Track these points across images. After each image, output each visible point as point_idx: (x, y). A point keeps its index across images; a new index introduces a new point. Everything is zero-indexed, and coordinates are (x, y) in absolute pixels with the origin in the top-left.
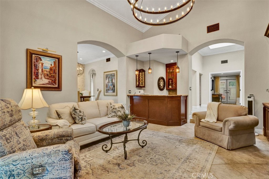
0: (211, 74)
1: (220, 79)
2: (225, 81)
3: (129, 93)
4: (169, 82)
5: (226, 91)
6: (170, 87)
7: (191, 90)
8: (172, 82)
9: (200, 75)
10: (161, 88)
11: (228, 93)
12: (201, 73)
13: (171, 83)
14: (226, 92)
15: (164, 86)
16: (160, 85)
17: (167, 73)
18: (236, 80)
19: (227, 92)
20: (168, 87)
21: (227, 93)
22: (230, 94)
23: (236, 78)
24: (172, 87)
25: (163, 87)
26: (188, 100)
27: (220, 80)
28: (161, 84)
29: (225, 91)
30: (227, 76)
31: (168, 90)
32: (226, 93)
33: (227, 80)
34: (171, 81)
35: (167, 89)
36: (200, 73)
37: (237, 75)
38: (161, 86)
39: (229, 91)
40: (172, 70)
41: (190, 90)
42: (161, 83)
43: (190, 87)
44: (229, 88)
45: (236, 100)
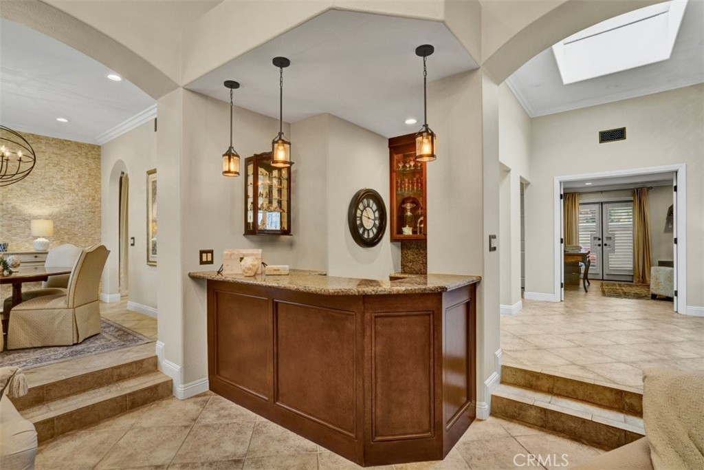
0: (560, 183)
1: (581, 202)
2: (596, 208)
3: (202, 263)
4: (402, 211)
5: (599, 239)
6: (407, 231)
7: (495, 249)
8: (412, 210)
9: (524, 185)
10: (366, 236)
11: (606, 245)
12: (526, 177)
13: (409, 214)
14: (600, 242)
15: (381, 229)
16: (362, 225)
17: (394, 175)
18: (631, 203)
19: (603, 241)
20: (400, 232)
21: (602, 245)
22: (613, 251)
23: (632, 198)
24: (414, 232)
25: (375, 230)
26: (482, 304)
27: (581, 204)
28: (364, 219)
29: (595, 238)
30: (602, 192)
31: (399, 243)
32: (599, 245)
33: (602, 203)
34: (408, 206)
35: (393, 240)
36: (521, 178)
37: (637, 186)
38: (365, 229)
39: (609, 238)
40: (412, 164)
41: (493, 249)
42: (364, 214)
43: (492, 237)
44: (610, 229)
45: (634, 269)
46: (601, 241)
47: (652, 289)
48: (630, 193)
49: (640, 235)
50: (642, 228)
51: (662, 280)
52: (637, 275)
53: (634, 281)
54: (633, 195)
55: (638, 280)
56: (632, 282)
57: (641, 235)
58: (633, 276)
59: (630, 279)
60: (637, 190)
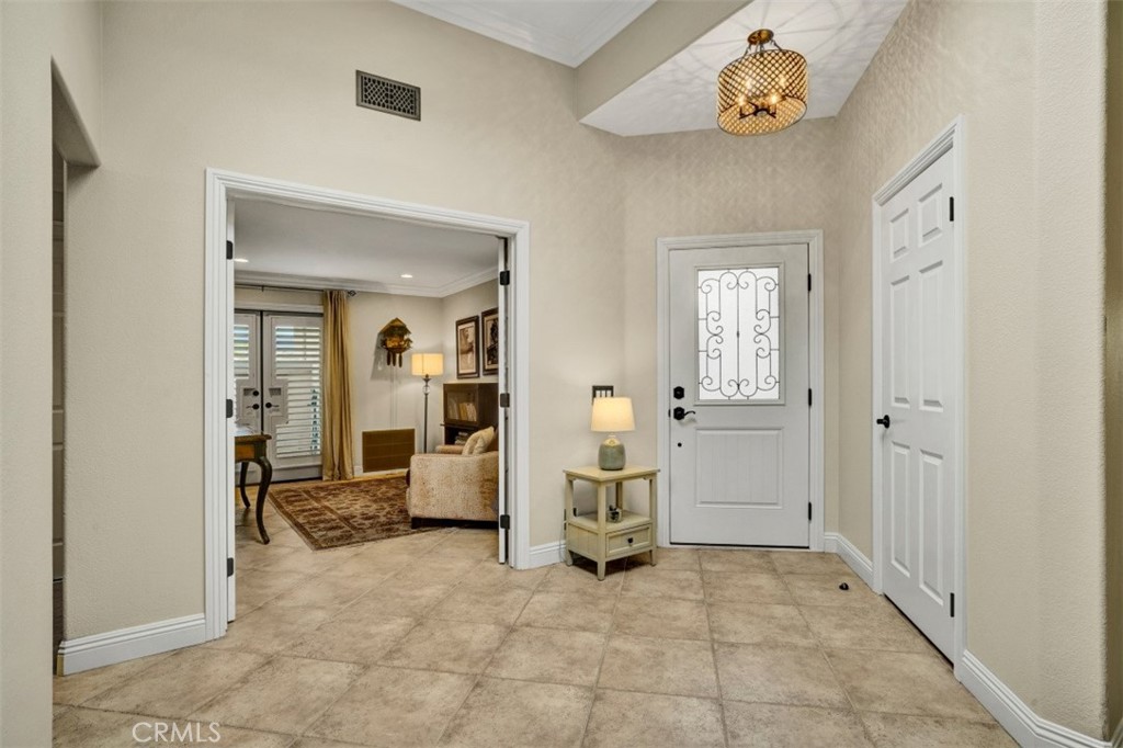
2: (250, 321)
5: (256, 393)
11: (269, 405)
14: (257, 400)
18: (319, 319)
19: (263, 398)
21: (262, 407)
22: (284, 418)
23: (319, 309)
29: (246, 391)
30: (262, 287)
32: (256, 407)
33: (262, 312)
39: (276, 391)
44: (278, 372)
45: (323, 454)
46: (259, 396)
47: (415, 506)
48: (317, 298)
49: (334, 383)
50: (339, 370)
51: (433, 484)
52: (329, 464)
53: (325, 478)
54: (324, 303)
55: (330, 473)
56: (320, 478)
57: (336, 383)
58: (321, 467)
59: (314, 473)
60: (331, 293)
